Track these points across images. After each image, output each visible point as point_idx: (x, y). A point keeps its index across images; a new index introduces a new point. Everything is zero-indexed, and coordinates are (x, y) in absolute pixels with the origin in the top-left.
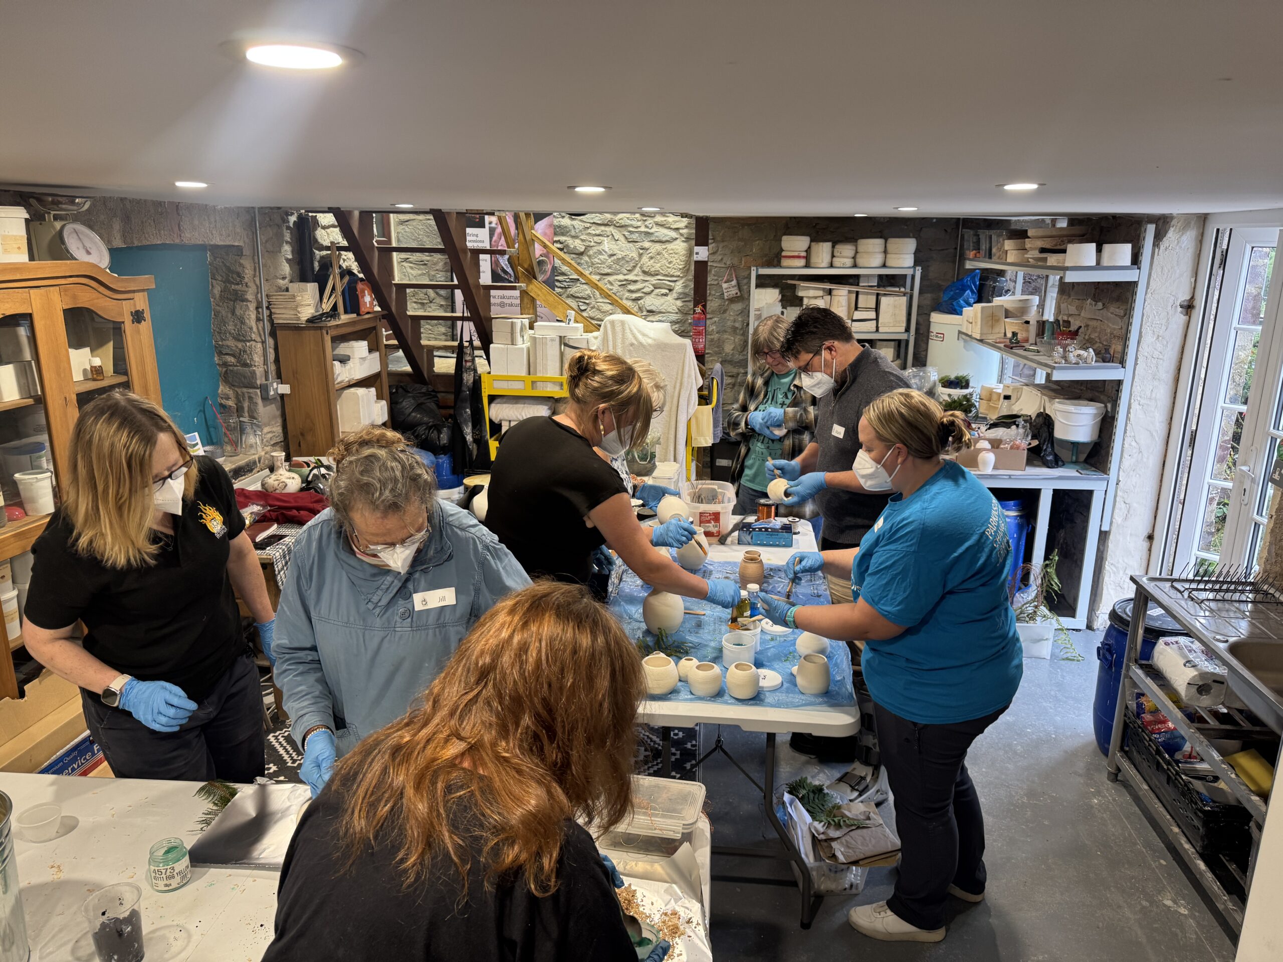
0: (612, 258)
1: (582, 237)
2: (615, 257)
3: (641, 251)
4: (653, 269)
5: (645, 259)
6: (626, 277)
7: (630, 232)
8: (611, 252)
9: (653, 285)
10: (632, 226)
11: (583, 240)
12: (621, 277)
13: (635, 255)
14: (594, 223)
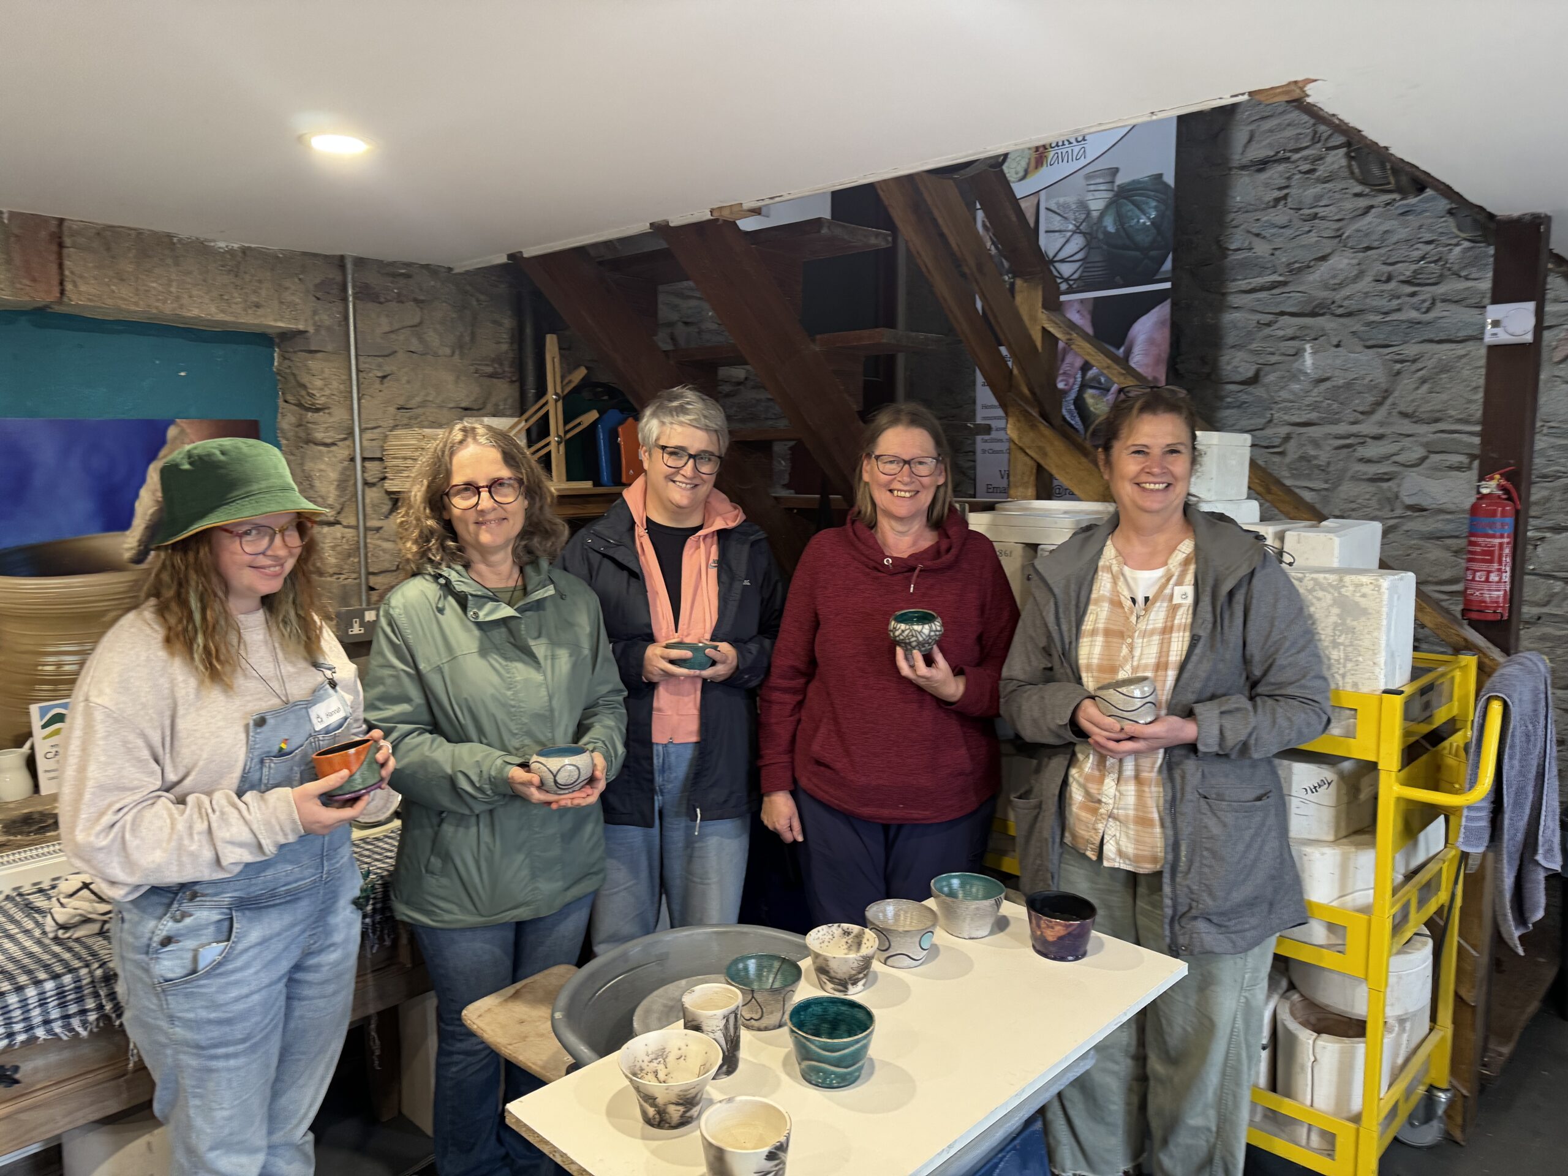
0: (1324, 386)
1: (1253, 346)
2: (1328, 384)
3: (1398, 366)
4: (1427, 407)
5: (1407, 382)
6: (1355, 429)
7: (1369, 324)
8: (1319, 374)
9: (1426, 445)
10: (1376, 311)
11: (1254, 352)
12: (1343, 428)
13: (1379, 376)
14: (1282, 313)
